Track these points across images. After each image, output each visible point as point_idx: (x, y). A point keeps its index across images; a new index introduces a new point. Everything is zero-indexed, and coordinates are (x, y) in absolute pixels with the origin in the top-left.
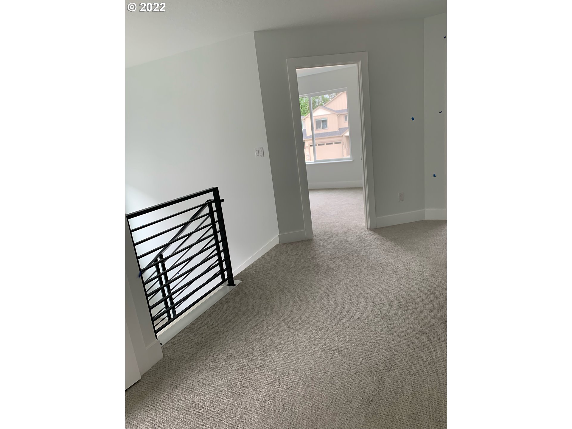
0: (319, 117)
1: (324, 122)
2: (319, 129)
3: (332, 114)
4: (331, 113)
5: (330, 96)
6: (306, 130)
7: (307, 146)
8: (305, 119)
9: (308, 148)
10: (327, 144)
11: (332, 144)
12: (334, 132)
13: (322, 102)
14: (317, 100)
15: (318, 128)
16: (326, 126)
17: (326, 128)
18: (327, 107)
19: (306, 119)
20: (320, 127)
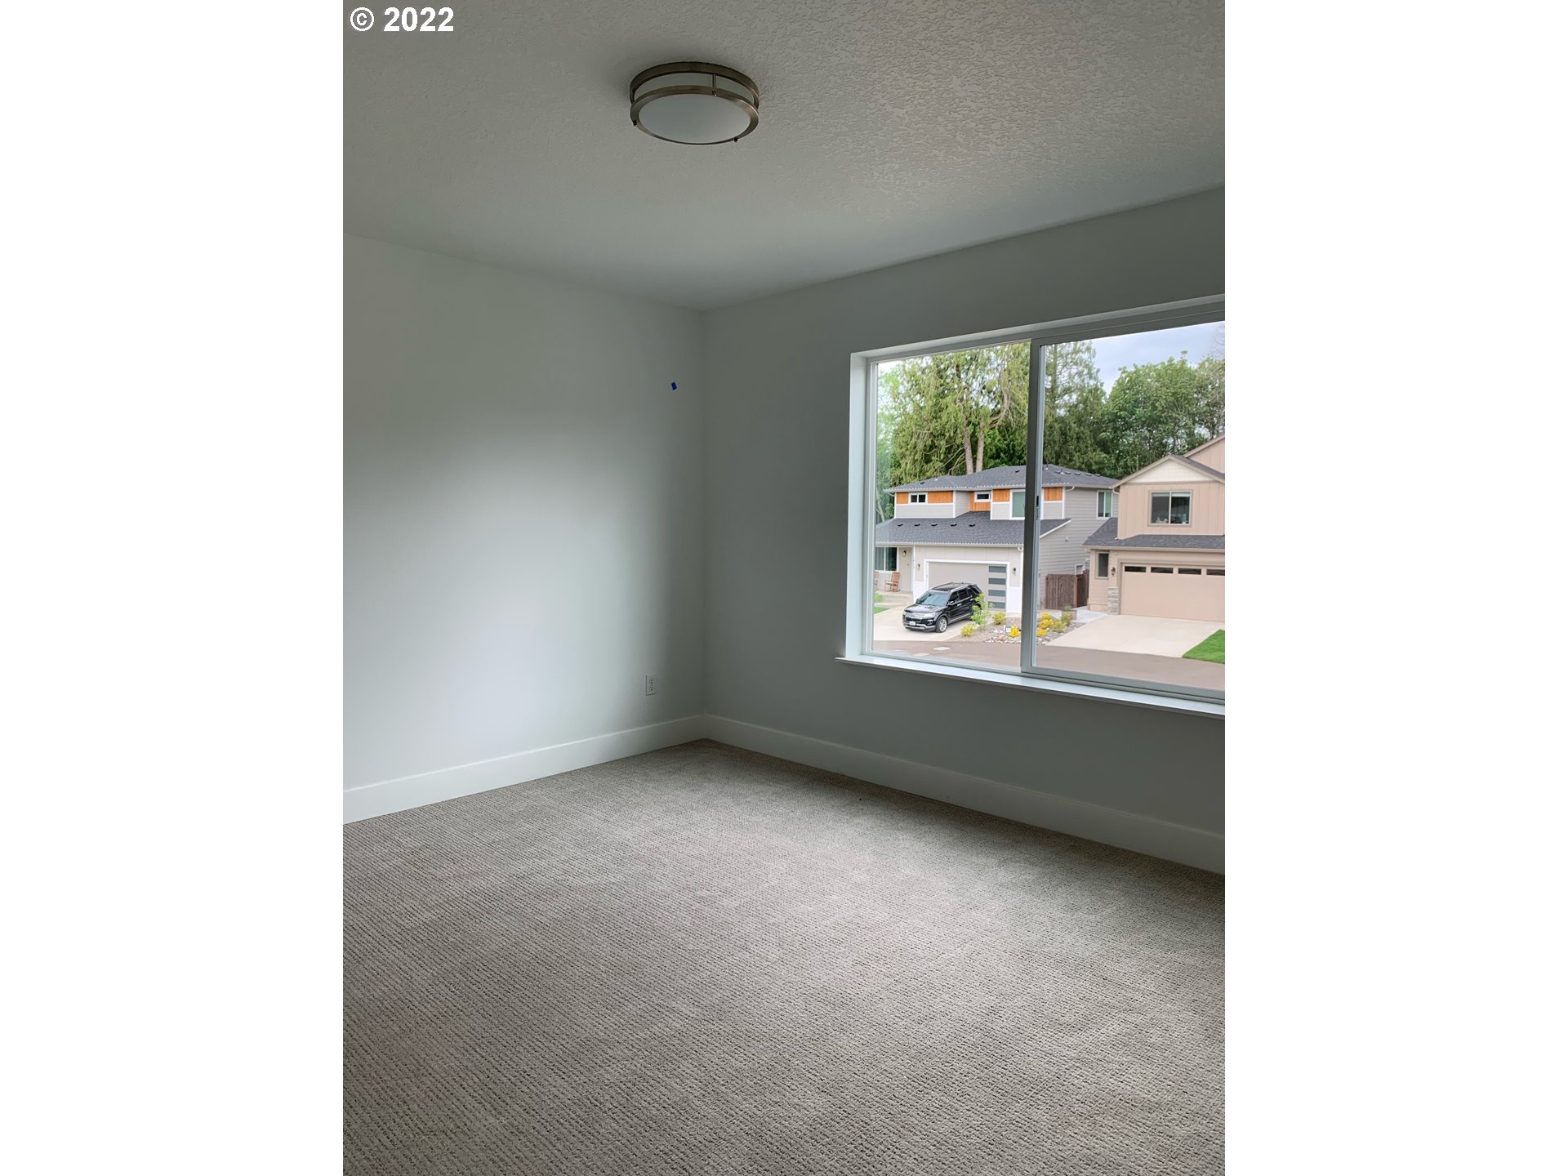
0: (1166, 489)
1: (1181, 503)
2: (1159, 523)
3: (1209, 482)
4: (1207, 479)
5: (1213, 433)
6: (1116, 519)
7: (1114, 570)
8: (1119, 487)
9: (1116, 574)
10: (1181, 571)
11: (1198, 572)
12: (1207, 537)
13: (1184, 446)
14: (1171, 441)
15: (1159, 519)
16: (1185, 515)
17: (1184, 523)
18: (1193, 459)
19: (1121, 489)
20: (1164, 517)
